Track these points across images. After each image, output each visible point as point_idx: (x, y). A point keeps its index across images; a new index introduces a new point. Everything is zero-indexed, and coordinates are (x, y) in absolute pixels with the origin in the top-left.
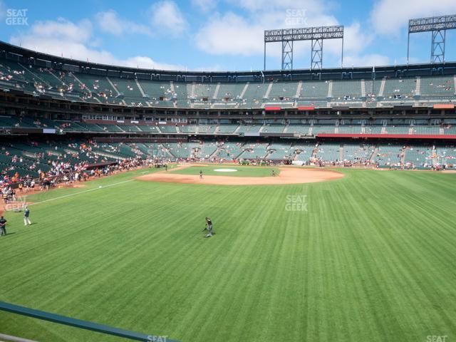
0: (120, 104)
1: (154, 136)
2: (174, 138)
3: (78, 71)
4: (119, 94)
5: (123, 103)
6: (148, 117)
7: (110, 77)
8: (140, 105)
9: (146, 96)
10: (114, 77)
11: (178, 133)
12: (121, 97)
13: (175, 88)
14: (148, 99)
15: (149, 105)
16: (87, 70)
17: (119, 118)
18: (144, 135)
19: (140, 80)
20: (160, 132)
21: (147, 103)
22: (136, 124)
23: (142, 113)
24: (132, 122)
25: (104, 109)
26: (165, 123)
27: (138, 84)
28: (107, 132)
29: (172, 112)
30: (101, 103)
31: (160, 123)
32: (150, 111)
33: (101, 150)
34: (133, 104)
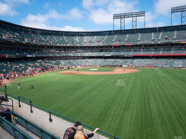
0: (57, 45)
1: (70, 57)
2: (78, 58)
3: (41, 33)
4: (57, 41)
5: (58, 45)
6: (68, 50)
7: (53, 35)
8: (64, 45)
9: (67, 42)
10: (55, 35)
11: (79, 55)
12: (57, 42)
13: (79, 38)
14: (68, 43)
15: (68, 45)
16: (45, 33)
17: (57, 50)
18: (66, 57)
19: (65, 35)
20: (72, 56)
21: (67, 44)
22: (63, 53)
23: (65, 48)
24: (62, 52)
25: (51, 47)
26: (74, 52)
27: (64, 37)
28: (52, 56)
29: (77, 48)
30: (49, 45)
31: (72, 52)
32: (69, 47)
33: (49, 63)
34: (62, 45)
